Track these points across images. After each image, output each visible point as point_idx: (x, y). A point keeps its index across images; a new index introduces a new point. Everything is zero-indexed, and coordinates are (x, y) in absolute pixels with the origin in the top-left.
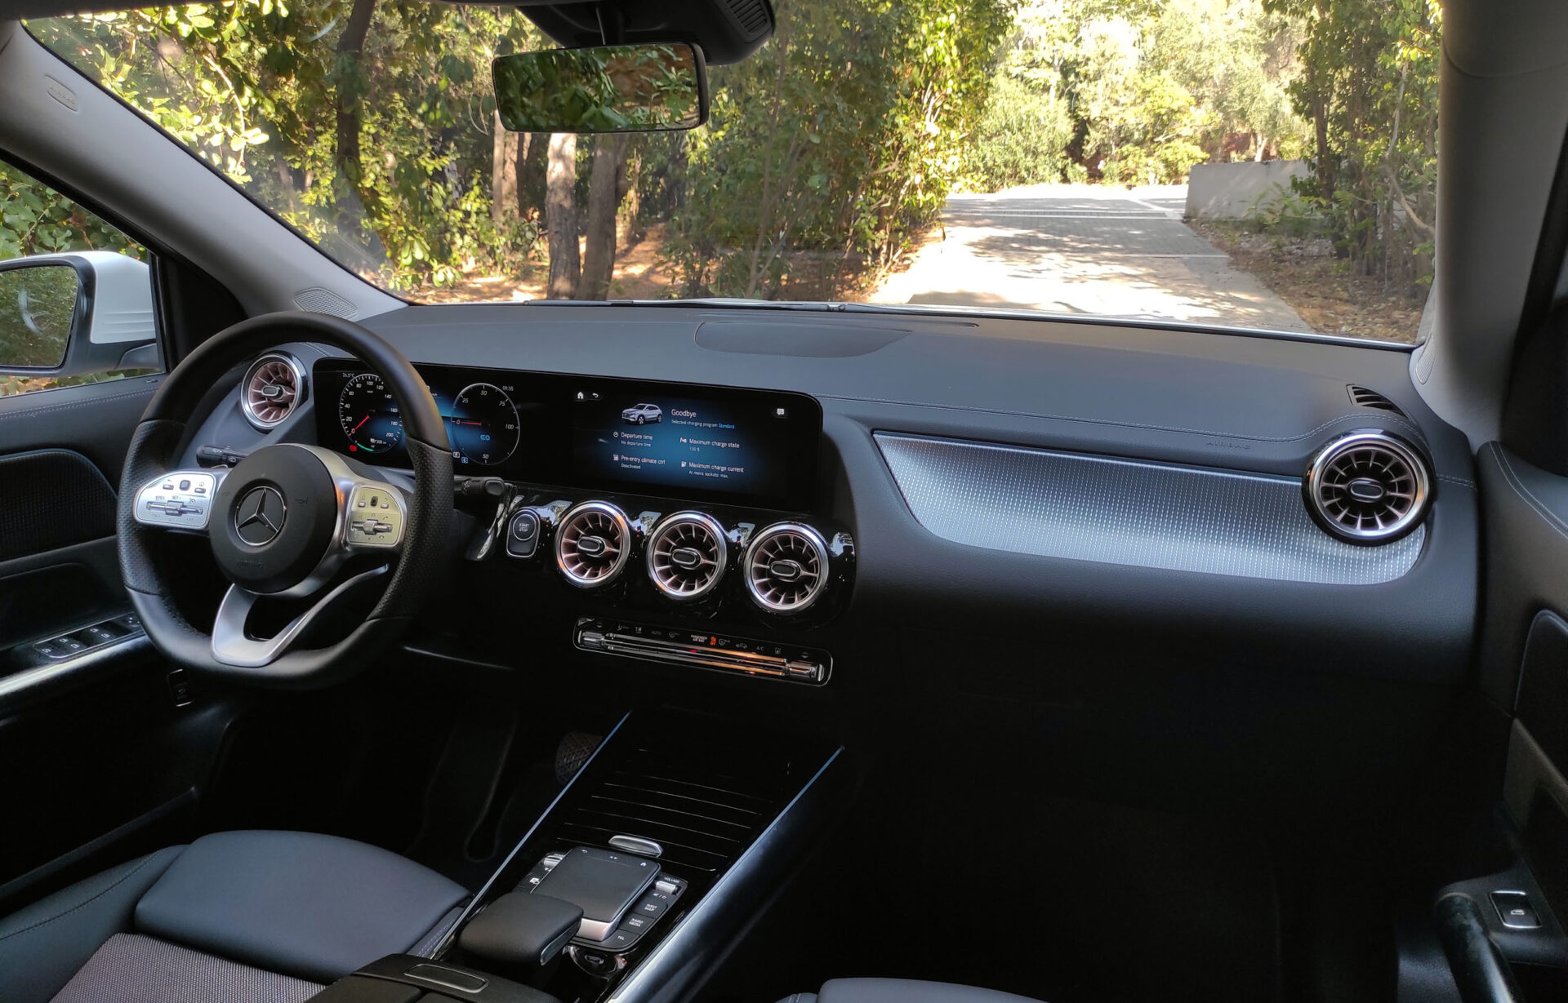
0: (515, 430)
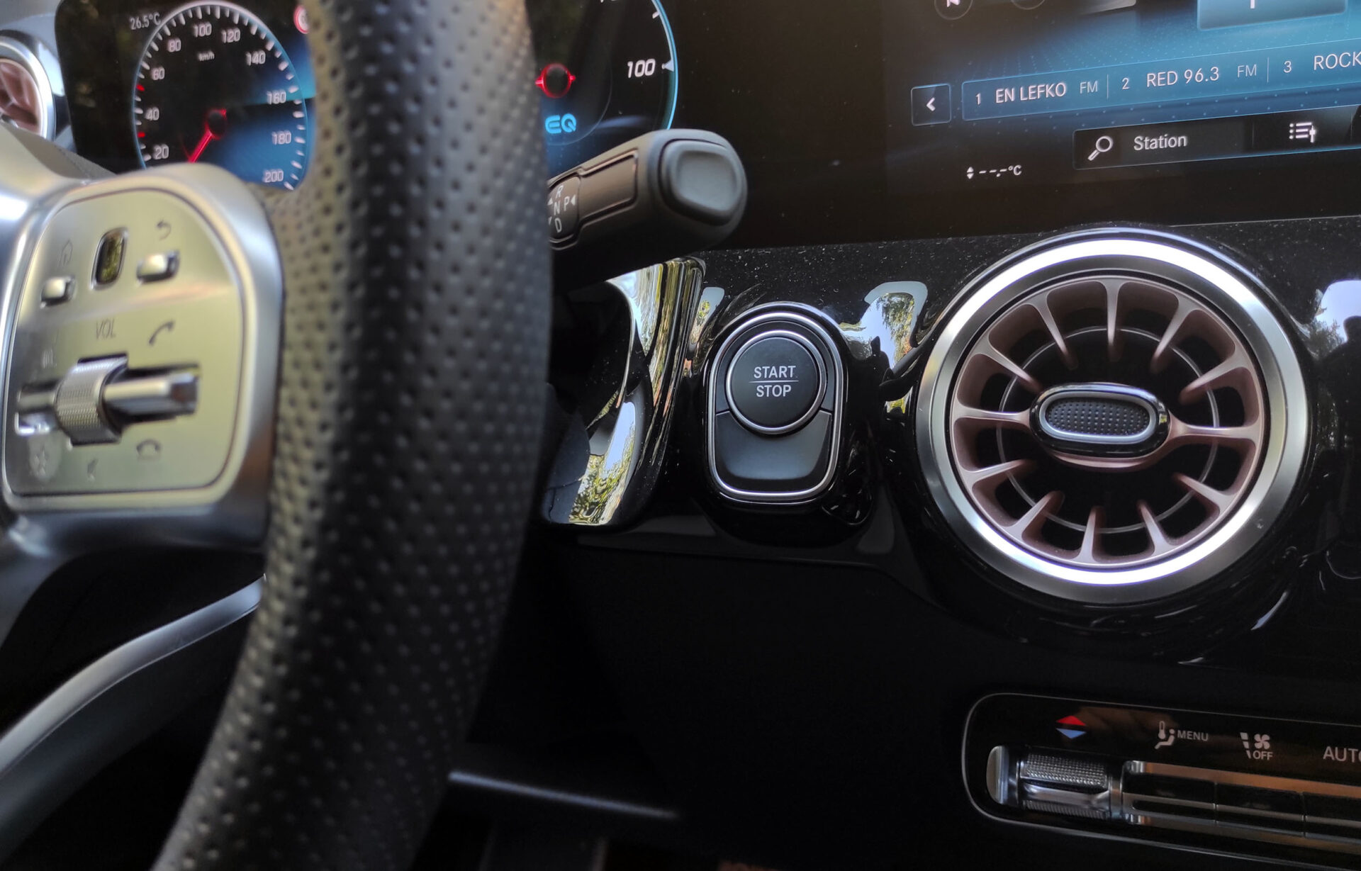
0: (662, 76)
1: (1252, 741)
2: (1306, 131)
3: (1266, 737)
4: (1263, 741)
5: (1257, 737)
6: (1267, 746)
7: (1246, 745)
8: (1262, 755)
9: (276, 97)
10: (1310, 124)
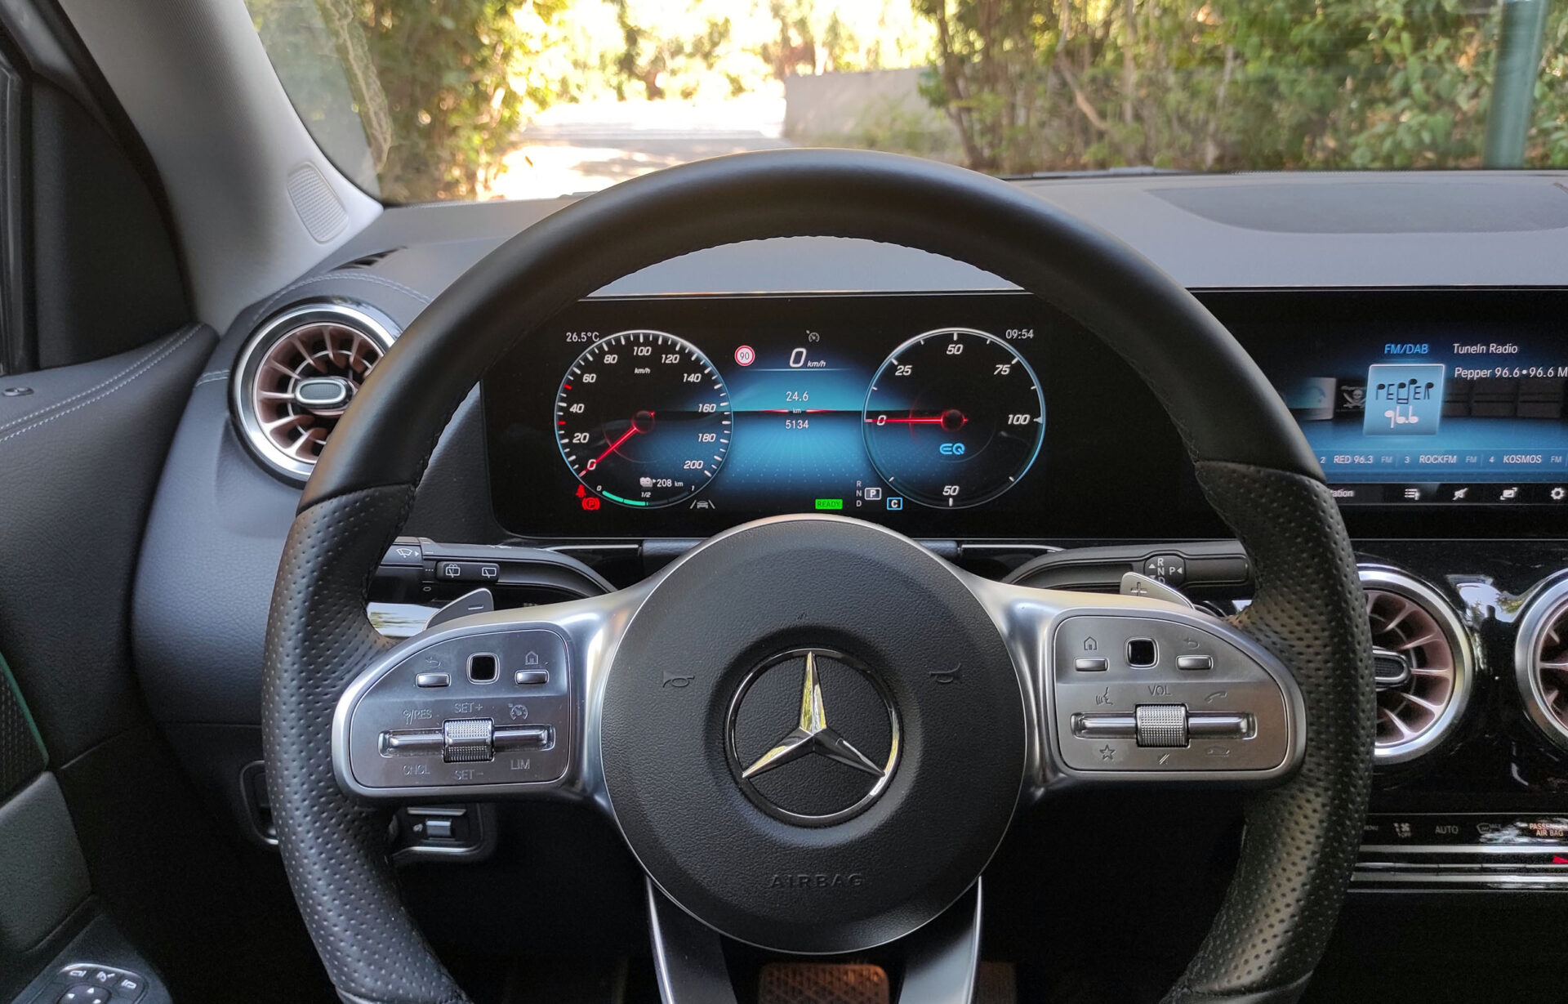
0: (1033, 427)
1: (1400, 827)
2: (1414, 494)
3: (1407, 824)
4: (1406, 827)
5: (1403, 825)
6: (1408, 829)
7: (1398, 830)
8: (1406, 835)
9: (707, 408)
10: (1415, 490)
